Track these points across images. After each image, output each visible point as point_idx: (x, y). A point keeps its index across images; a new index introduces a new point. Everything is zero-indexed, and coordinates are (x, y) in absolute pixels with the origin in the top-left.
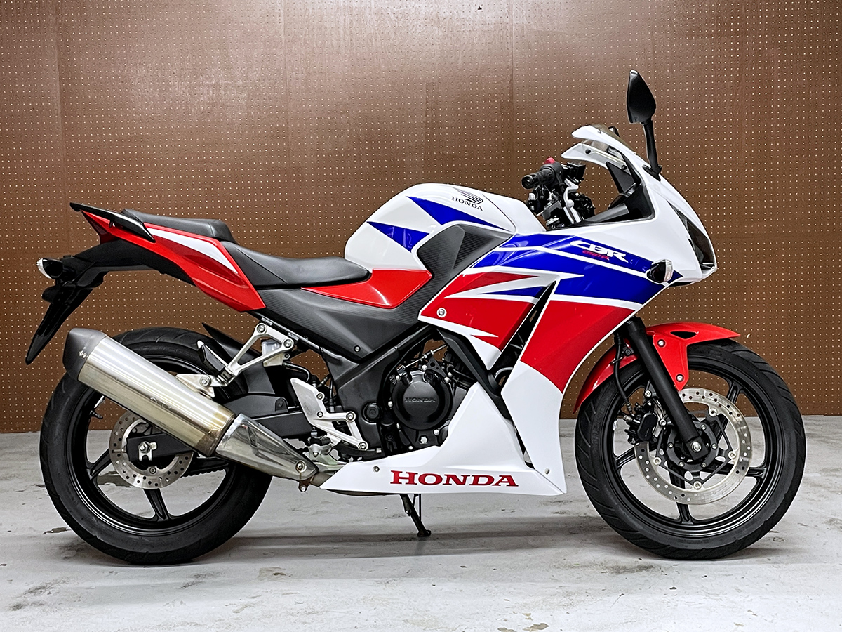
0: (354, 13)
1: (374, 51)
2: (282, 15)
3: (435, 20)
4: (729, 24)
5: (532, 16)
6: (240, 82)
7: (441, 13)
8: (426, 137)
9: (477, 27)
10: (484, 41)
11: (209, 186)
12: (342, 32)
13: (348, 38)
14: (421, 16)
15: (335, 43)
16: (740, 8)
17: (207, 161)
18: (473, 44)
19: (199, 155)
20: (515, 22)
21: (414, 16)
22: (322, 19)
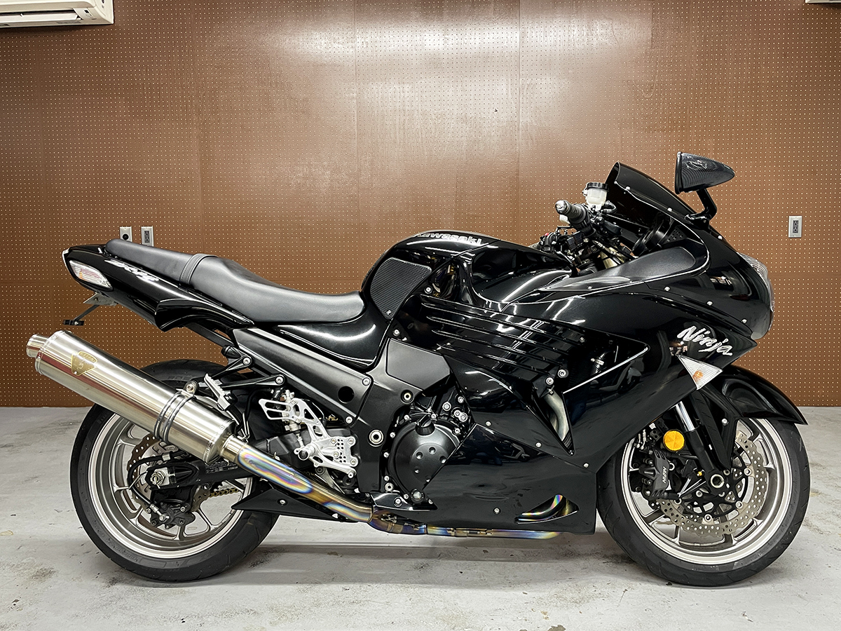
0: (407, 114)
1: (420, 141)
2: (356, 115)
3: (464, 119)
4: (677, 122)
5: (534, 116)
6: (325, 163)
7: (469, 114)
8: (456, 202)
9: (494, 124)
10: (499, 134)
11: (303, 236)
12: (397, 128)
13: (402, 132)
14: (454, 117)
15: (392, 136)
16: (686, 111)
17: (302, 218)
18: (490, 136)
19: (296, 214)
20: (521, 121)
21: (449, 116)
22: (384, 118)
